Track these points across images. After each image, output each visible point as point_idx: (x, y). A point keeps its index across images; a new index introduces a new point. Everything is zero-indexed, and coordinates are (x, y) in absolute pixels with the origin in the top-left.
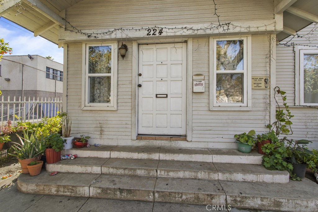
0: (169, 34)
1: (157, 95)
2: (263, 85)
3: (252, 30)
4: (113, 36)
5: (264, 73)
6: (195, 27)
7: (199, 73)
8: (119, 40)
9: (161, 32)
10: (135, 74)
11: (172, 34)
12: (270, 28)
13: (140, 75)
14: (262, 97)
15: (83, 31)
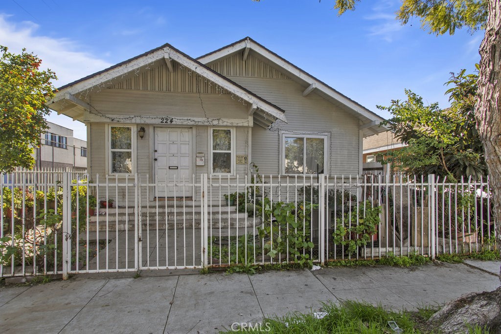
0: (177, 123)
1: (169, 167)
2: (243, 161)
3: (235, 124)
4: (133, 121)
5: (244, 153)
6: (196, 119)
7: (200, 152)
8: (138, 125)
9: (171, 121)
10: (151, 150)
11: (180, 123)
12: (246, 124)
13: (156, 151)
14: (243, 169)
15: (107, 116)
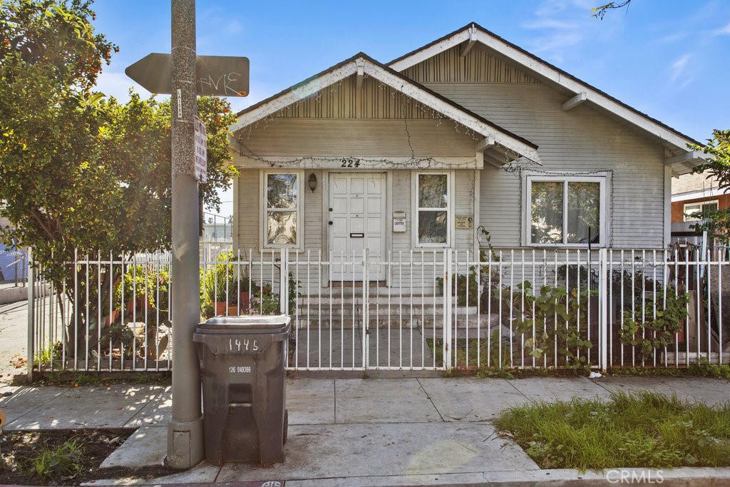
0: (367, 167)
1: (351, 234)
2: (467, 224)
3: (454, 167)
4: (302, 165)
5: (468, 211)
6: (395, 160)
7: (399, 210)
8: (306, 170)
9: (357, 164)
10: (325, 210)
11: (370, 167)
12: (471, 166)
13: (331, 210)
14: (466, 237)
15: (265, 158)
